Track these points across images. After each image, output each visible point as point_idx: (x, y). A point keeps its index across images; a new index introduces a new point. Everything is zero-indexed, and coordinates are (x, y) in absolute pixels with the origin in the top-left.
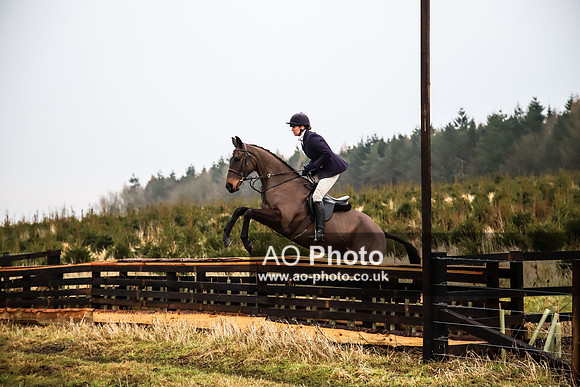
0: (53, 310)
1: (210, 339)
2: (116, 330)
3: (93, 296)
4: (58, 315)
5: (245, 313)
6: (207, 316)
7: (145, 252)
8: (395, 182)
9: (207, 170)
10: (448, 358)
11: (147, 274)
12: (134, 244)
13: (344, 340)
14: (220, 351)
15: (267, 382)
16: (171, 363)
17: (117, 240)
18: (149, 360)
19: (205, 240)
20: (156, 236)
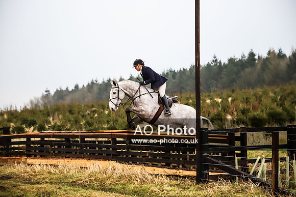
0: (6, 158)
1: (88, 172)
2: (39, 168)
3: (27, 151)
4: (9, 160)
5: (105, 159)
6: (86, 160)
7: (53, 128)
8: (181, 92)
9: (85, 86)
10: (209, 181)
11: (54, 139)
12: (47, 124)
13: (156, 173)
14: (93, 178)
15: (117, 194)
16: (67, 185)
17: (39, 122)
18: (56, 183)
19: (84, 122)
20: (59, 119)
